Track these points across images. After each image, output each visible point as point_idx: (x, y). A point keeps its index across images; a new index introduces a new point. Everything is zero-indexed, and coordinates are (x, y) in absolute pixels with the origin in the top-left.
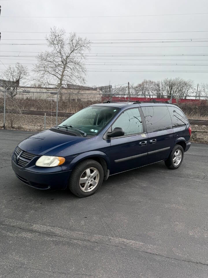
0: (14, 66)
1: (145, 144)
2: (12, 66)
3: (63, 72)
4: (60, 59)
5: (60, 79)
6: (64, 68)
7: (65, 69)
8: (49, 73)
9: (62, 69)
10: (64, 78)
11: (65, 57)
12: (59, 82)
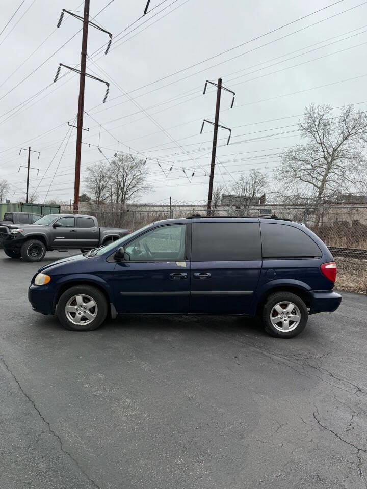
0: (248, 175)
1: (183, 278)
2: (245, 176)
3: (326, 175)
4: (322, 154)
5: (319, 188)
6: (329, 168)
7: (331, 170)
8: (301, 179)
9: (325, 170)
10: (327, 186)
11: (330, 151)
12: (317, 194)
